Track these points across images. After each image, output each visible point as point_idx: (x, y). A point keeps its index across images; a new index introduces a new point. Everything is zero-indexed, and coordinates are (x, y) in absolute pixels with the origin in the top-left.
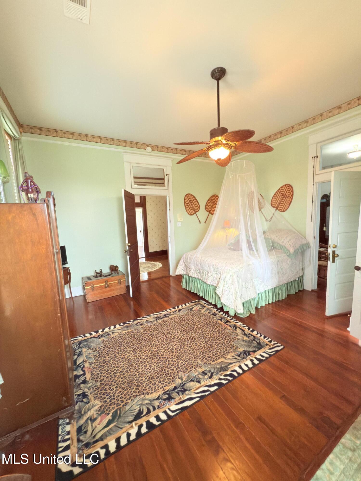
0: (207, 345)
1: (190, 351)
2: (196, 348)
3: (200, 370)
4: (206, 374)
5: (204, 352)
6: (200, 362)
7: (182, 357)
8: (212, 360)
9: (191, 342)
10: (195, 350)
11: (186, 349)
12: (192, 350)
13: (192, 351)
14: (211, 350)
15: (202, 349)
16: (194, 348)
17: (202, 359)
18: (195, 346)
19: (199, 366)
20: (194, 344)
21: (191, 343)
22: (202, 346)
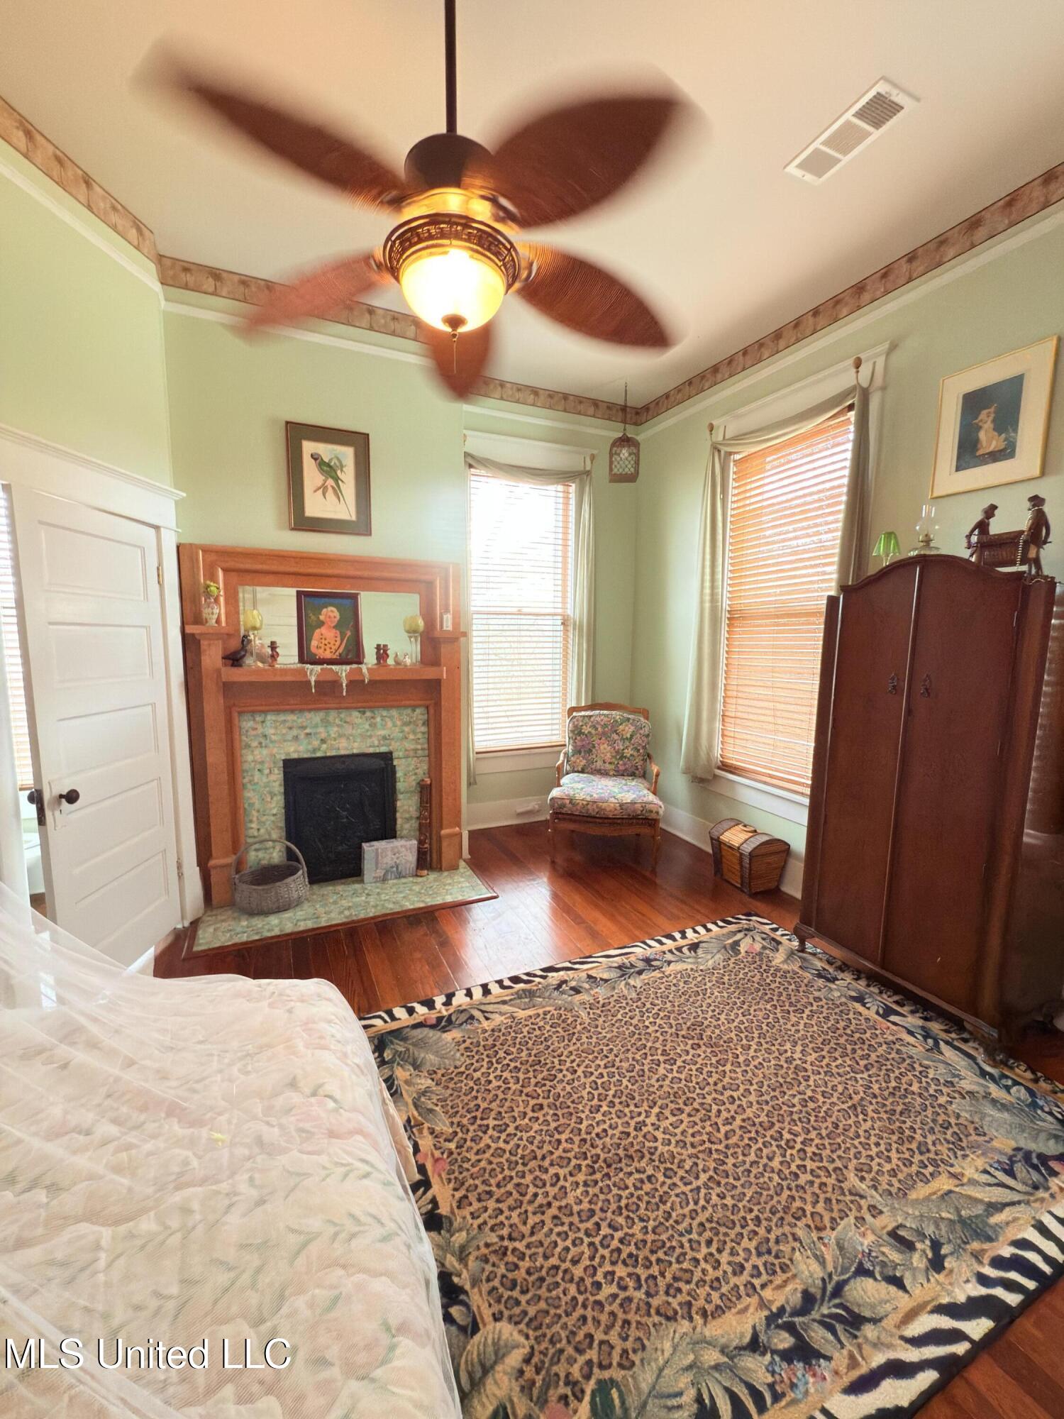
0: (553, 1063)
1: (612, 1050)
2: (591, 1057)
3: (584, 997)
4: (572, 988)
5: (566, 1042)
6: (583, 1014)
7: (634, 1033)
8: (548, 1017)
9: (606, 1086)
10: (593, 1052)
11: (622, 1056)
12: (605, 1052)
13: (605, 1048)
14: (545, 1043)
15: (571, 1053)
16: (597, 1057)
17: (576, 1021)
18: (593, 1065)
19: (588, 1006)
20: (596, 1073)
21: (606, 1078)
22: (568, 1064)
